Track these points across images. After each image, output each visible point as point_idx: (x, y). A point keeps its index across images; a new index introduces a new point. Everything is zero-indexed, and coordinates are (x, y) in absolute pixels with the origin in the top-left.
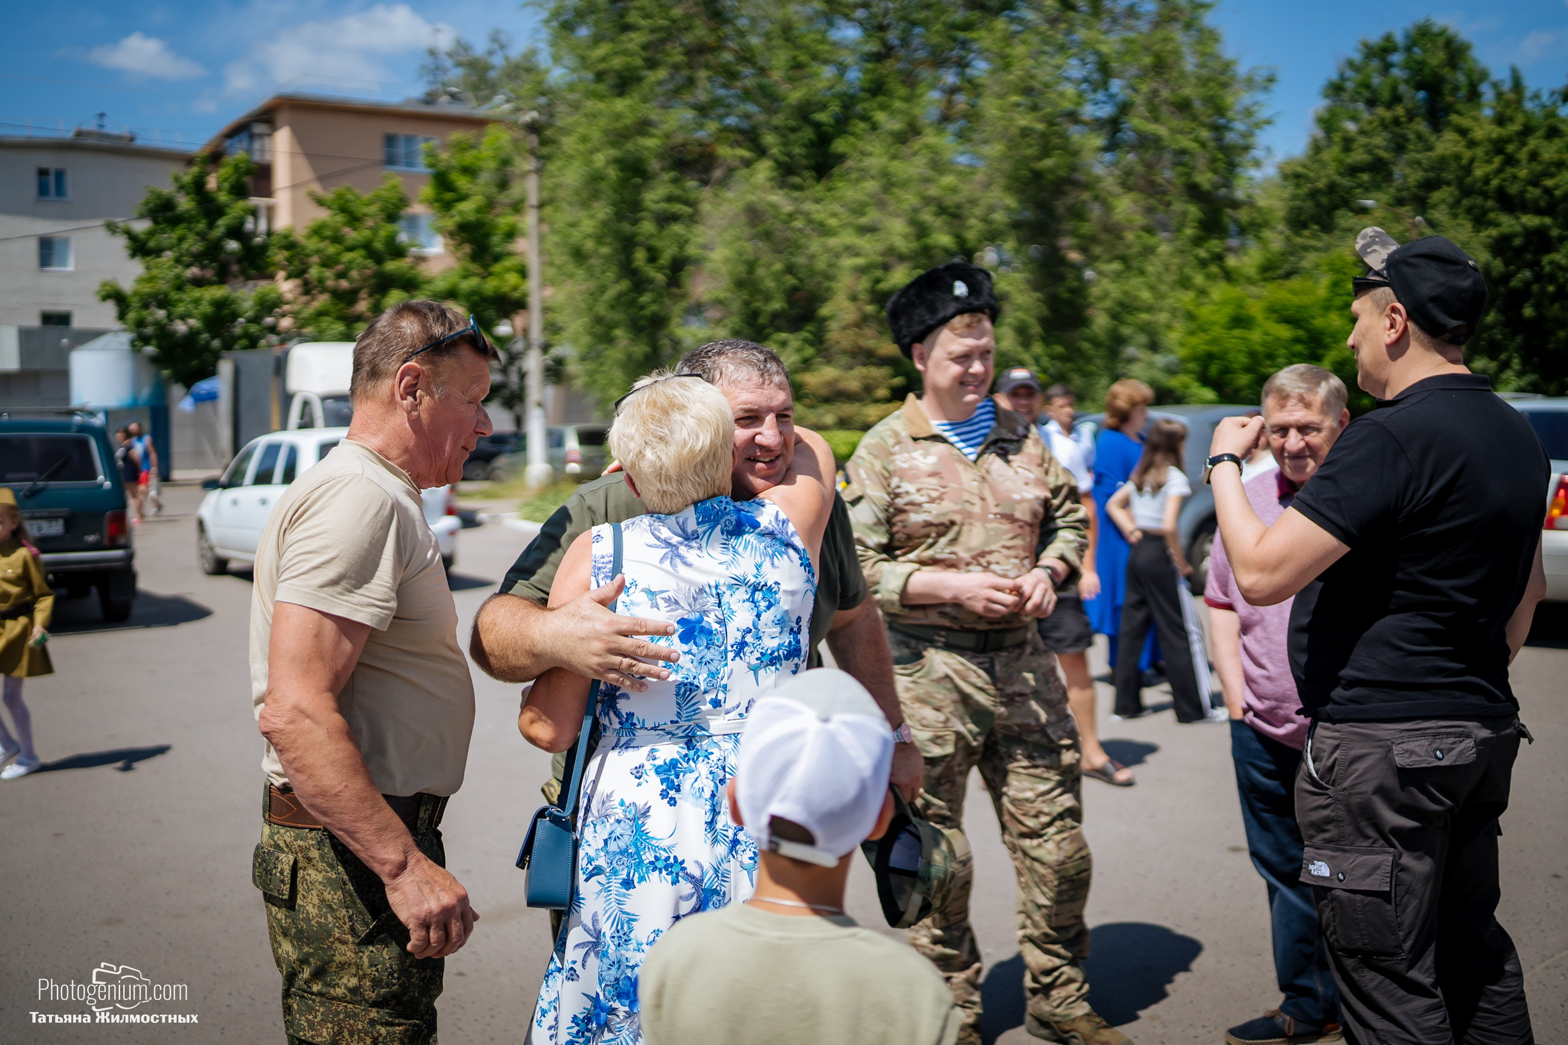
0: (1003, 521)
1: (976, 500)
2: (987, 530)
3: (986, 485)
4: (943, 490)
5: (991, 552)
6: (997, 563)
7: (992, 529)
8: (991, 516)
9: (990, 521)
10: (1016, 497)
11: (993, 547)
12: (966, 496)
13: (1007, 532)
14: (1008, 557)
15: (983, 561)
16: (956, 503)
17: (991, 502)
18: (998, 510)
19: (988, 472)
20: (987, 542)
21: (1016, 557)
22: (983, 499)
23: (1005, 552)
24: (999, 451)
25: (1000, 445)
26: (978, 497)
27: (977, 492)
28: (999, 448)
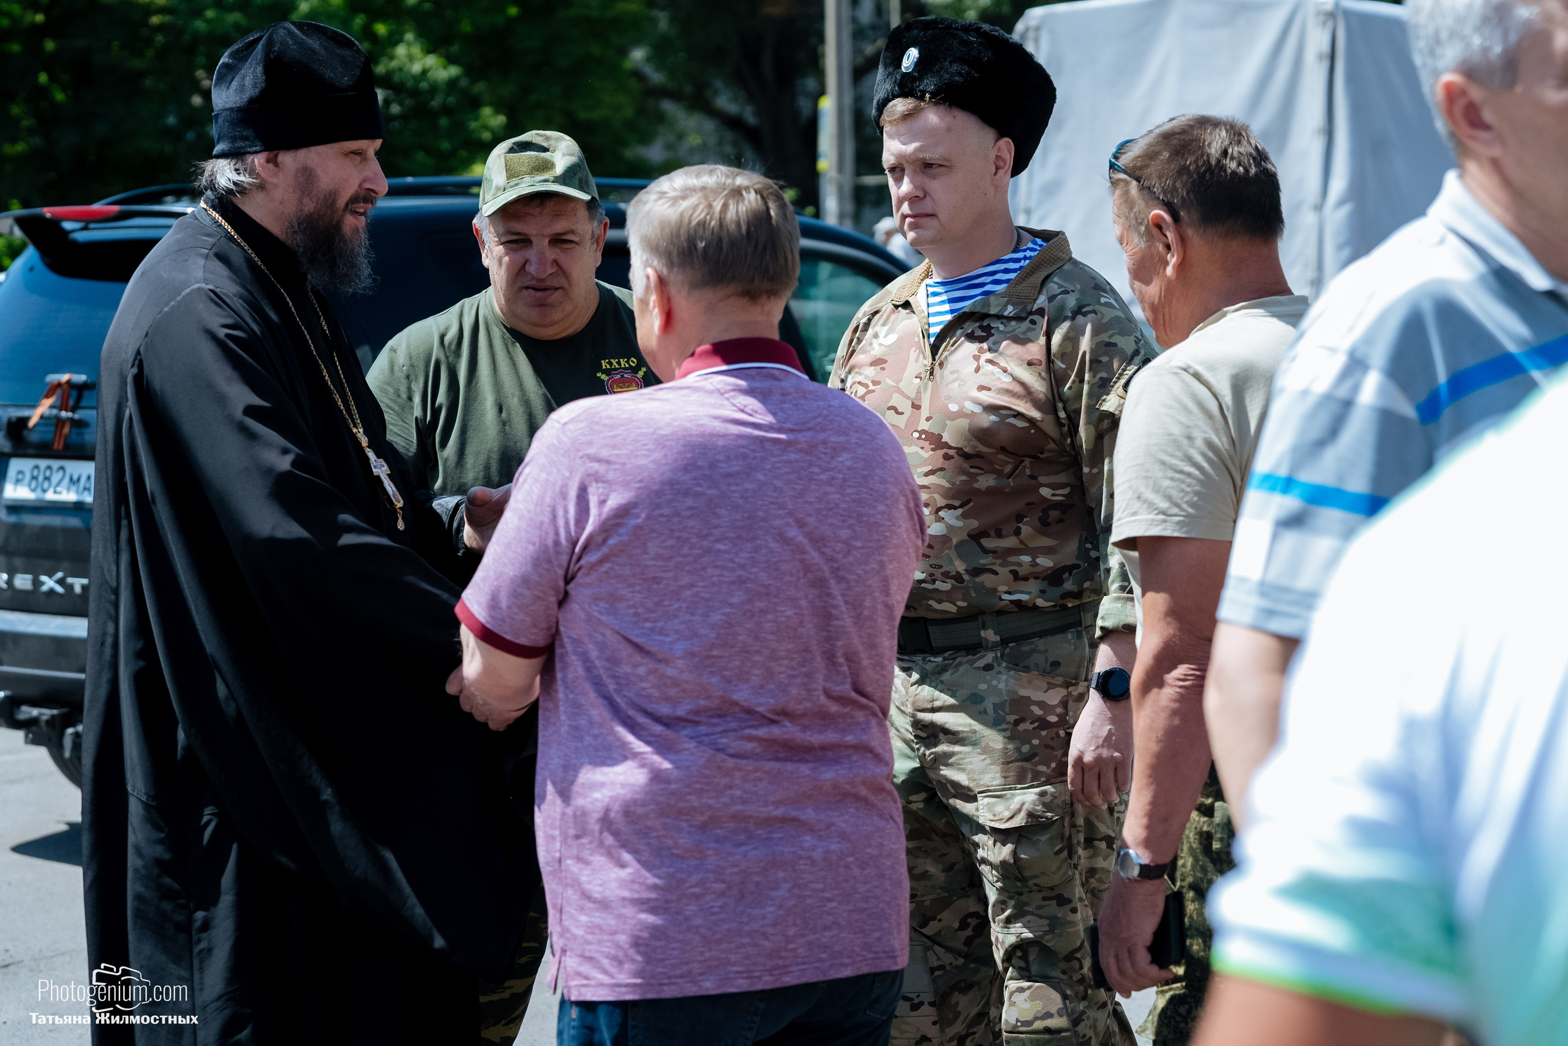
0: (926, 444)
9: (911, 442)
13: (925, 462)
22: (916, 407)
24: (978, 333)
25: (985, 323)
26: (913, 403)
27: (913, 396)
28: (981, 327)
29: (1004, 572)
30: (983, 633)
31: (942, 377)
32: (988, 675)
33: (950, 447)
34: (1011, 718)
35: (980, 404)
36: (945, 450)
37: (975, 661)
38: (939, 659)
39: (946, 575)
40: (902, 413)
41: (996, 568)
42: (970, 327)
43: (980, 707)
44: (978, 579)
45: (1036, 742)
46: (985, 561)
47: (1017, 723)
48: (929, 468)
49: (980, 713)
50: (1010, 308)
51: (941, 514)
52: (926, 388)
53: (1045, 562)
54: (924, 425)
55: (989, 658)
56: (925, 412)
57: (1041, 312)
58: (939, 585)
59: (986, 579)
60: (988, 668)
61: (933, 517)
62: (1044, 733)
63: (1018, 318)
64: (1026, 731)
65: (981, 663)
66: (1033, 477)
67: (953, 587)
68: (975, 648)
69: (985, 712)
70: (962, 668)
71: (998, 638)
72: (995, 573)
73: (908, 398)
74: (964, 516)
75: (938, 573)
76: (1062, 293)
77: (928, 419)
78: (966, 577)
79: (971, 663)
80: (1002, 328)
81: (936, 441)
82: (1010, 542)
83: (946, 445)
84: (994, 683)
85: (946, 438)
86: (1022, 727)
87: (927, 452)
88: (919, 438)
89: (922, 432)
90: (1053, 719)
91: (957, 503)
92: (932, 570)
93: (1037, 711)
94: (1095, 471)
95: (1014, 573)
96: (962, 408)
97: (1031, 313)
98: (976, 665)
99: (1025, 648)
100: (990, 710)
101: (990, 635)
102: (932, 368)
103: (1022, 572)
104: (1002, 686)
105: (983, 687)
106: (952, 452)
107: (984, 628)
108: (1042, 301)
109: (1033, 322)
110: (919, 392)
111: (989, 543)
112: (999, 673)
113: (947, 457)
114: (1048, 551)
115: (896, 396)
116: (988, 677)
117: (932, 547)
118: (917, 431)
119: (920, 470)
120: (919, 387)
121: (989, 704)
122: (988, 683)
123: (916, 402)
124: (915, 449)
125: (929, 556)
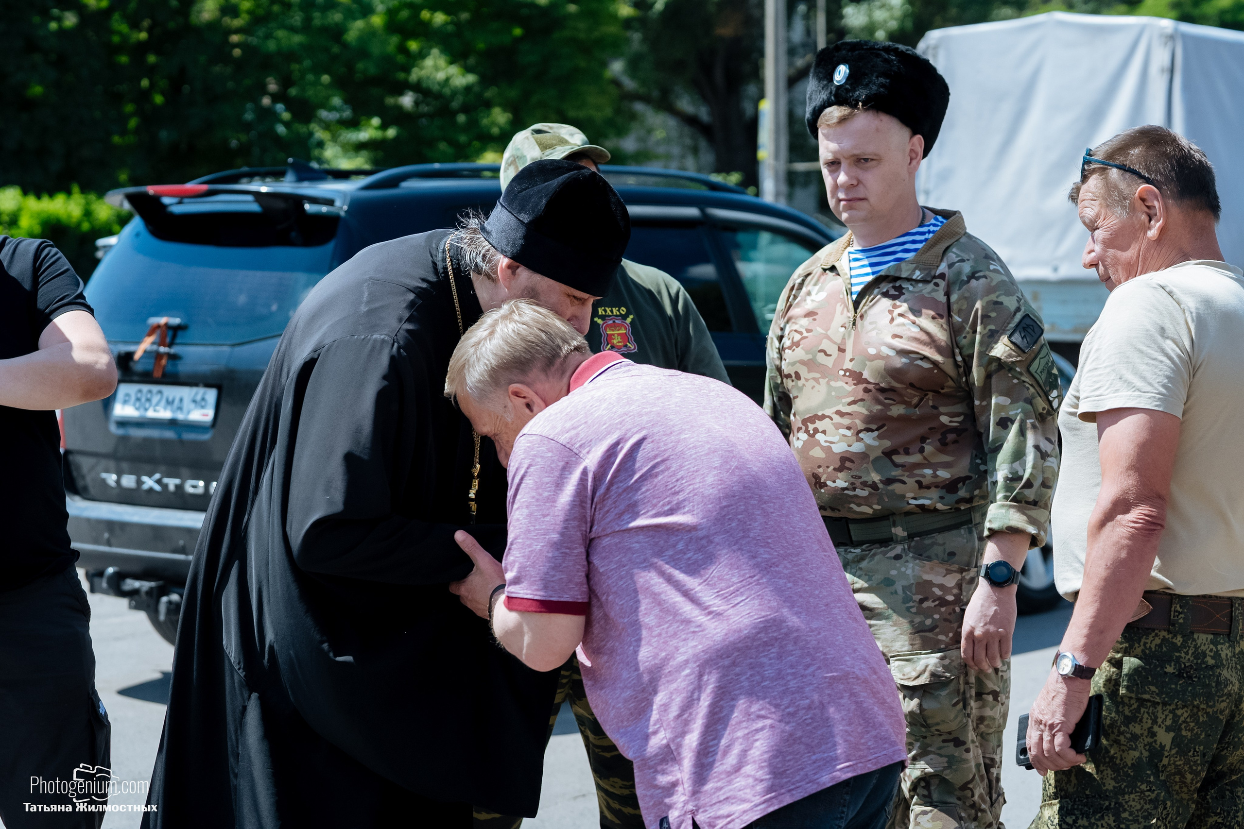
1: (833, 350)
2: (830, 388)
3: (853, 332)
5: (823, 417)
6: (824, 432)
7: (835, 389)
8: (842, 373)
11: (828, 412)
12: (824, 345)
13: (849, 394)
14: (838, 426)
15: (811, 427)
19: (862, 317)
22: (842, 350)
23: (837, 419)
24: (892, 292)
25: (897, 284)
26: (839, 347)
27: (839, 341)
28: (894, 287)
29: (911, 482)
30: (893, 530)
31: (863, 326)
32: (898, 563)
33: (869, 383)
34: (918, 597)
35: (894, 349)
36: (865, 385)
37: (887, 552)
38: (858, 551)
39: (865, 484)
40: (830, 355)
41: (905, 479)
42: (885, 287)
43: (892, 589)
44: (890, 488)
45: (937, 616)
46: (896, 473)
47: (922, 601)
48: (852, 399)
49: (892, 593)
50: (918, 273)
51: (861, 435)
52: (849, 336)
53: (944, 474)
54: (848, 365)
55: (898, 549)
56: (849, 355)
57: (942, 276)
58: (859, 492)
59: (897, 487)
60: (897, 557)
61: (854, 438)
62: (943, 609)
63: (924, 281)
64: (929, 608)
65: (892, 554)
66: (935, 407)
67: (870, 494)
68: (887, 541)
69: (896, 592)
70: (877, 558)
71: (905, 534)
72: (904, 483)
73: (835, 343)
74: (879, 437)
75: (858, 482)
76: (959, 261)
77: (851, 360)
78: (880, 486)
79: (885, 553)
80: (911, 288)
81: (857, 377)
82: (916, 458)
83: (866, 381)
84: (903, 569)
85: (866, 375)
86: (926, 605)
87: (850, 386)
88: (844, 375)
89: (846, 371)
90: (950, 598)
91: (874, 427)
92: (852, 480)
93: (938, 592)
94: (984, 403)
95: (919, 483)
96: (879, 351)
97: (935, 277)
98: (888, 555)
99: (927, 542)
100: (900, 591)
101: (899, 531)
102: (855, 320)
103: (925, 482)
104: (909, 572)
105: (894, 572)
106: (871, 387)
107: (894, 525)
108: (943, 267)
109: (937, 285)
110: (844, 339)
111: (898, 459)
112: (907, 561)
113: (866, 390)
114: (946, 466)
115: (825, 341)
116: (898, 565)
117: (852, 461)
118: (842, 370)
119: (844, 401)
120: (844, 335)
121: (898, 587)
122: (898, 569)
123: (842, 347)
124: (840, 384)
125: (850, 469)
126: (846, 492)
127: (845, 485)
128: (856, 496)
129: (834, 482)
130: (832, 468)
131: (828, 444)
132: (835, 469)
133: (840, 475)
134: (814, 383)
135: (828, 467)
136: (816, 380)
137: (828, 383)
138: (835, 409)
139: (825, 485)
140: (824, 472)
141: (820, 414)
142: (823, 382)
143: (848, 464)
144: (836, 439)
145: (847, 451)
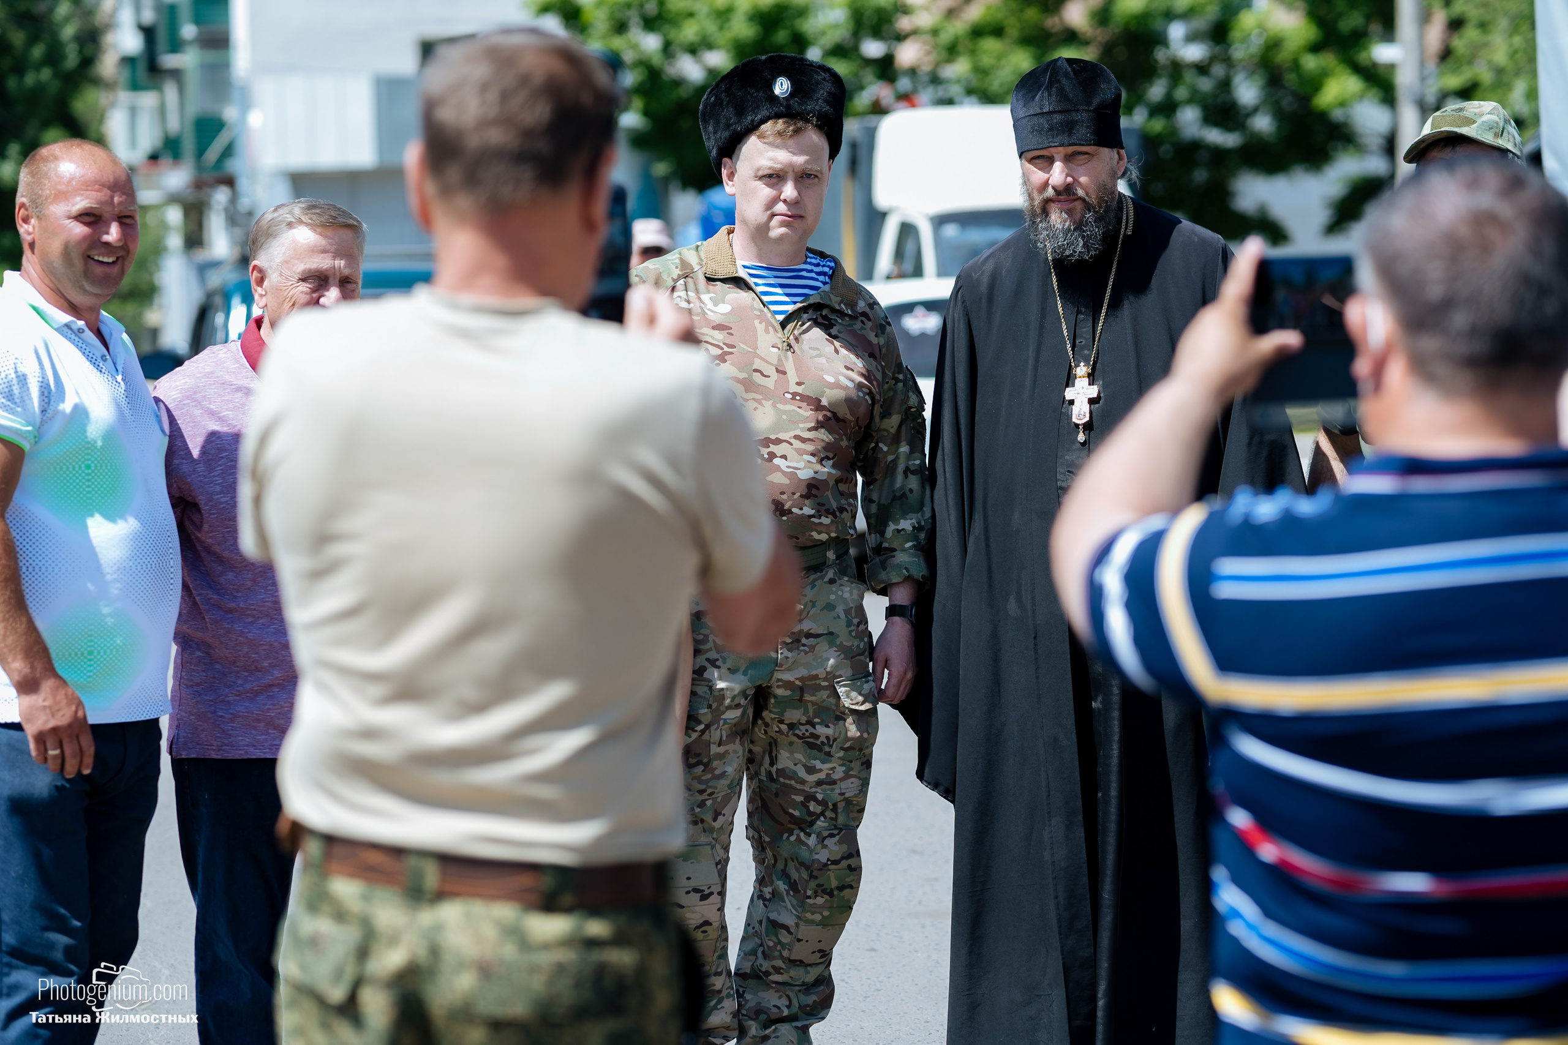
0: (804, 405)
1: (770, 371)
2: (779, 412)
3: (791, 355)
4: (726, 349)
5: (778, 442)
6: (784, 457)
7: (785, 412)
8: (789, 396)
9: (785, 402)
10: (830, 379)
11: (782, 436)
12: (758, 364)
13: (806, 420)
14: (800, 452)
16: (741, 370)
17: (792, 377)
18: (800, 389)
19: (796, 338)
20: (778, 426)
21: (813, 455)
22: (781, 372)
23: (797, 444)
24: (821, 321)
25: (828, 315)
26: (776, 368)
27: (775, 362)
28: (821, 316)
30: (828, 554)
31: (802, 351)
32: (834, 587)
33: (833, 411)
34: (856, 621)
36: (825, 412)
37: (824, 577)
39: (828, 511)
40: (769, 376)
41: (847, 507)
42: (813, 313)
43: (834, 614)
44: (842, 516)
48: (811, 425)
49: (835, 618)
50: (843, 306)
51: (824, 463)
52: (786, 357)
55: (830, 574)
58: (823, 520)
59: (845, 516)
60: (832, 581)
65: (826, 579)
69: (839, 617)
71: (835, 557)
72: (847, 511)
73: (770, 363)
75: (822, 510)
77: (799, 384)
78: (838, 514)
79: (822, 578)
80: (839, 320)
81: (814, 404)
83: (823, 408)
84: (840, 593)
87: (805, 411)
88: (793, 399)
89: (794, 394)
91: (831, 455)
96: (836, 381)
100: (842, 615)
101: (831, 555)
102: (788, 341)
104: (847, 595)
105: (833, 597)
106: (832, 415)
107: (829, 549)
108: (862, 306)
110: (780, 360)
112: (841, 585)
113: (828, 418)
115: (757, 360)
116: (834, 589)
117: (818, 489)
118: (789, 393)
119: (801, 425)
120: (779, 355)
121: (840, 610)
122: (835, 593)
123: (780, 368)
124: (789, 407)
125: (816, 496)
126: (812, 519)
127: (812, 512)
128: (821, 524)
129: (801, 509)
130: (798, 494)
131: (791, 470)
132: (801, 496)
133: (807, 502)
134: (756, 405)
135: (794, 494)
136: (759, 401)
137: (774, 405)
138: (792, 434)
139: (790, 512)
140: (789, 499)
141: (773, 437)
142: (768, 404)
143: (814, 491)
144: (801, 465)
145: (813, 478)
